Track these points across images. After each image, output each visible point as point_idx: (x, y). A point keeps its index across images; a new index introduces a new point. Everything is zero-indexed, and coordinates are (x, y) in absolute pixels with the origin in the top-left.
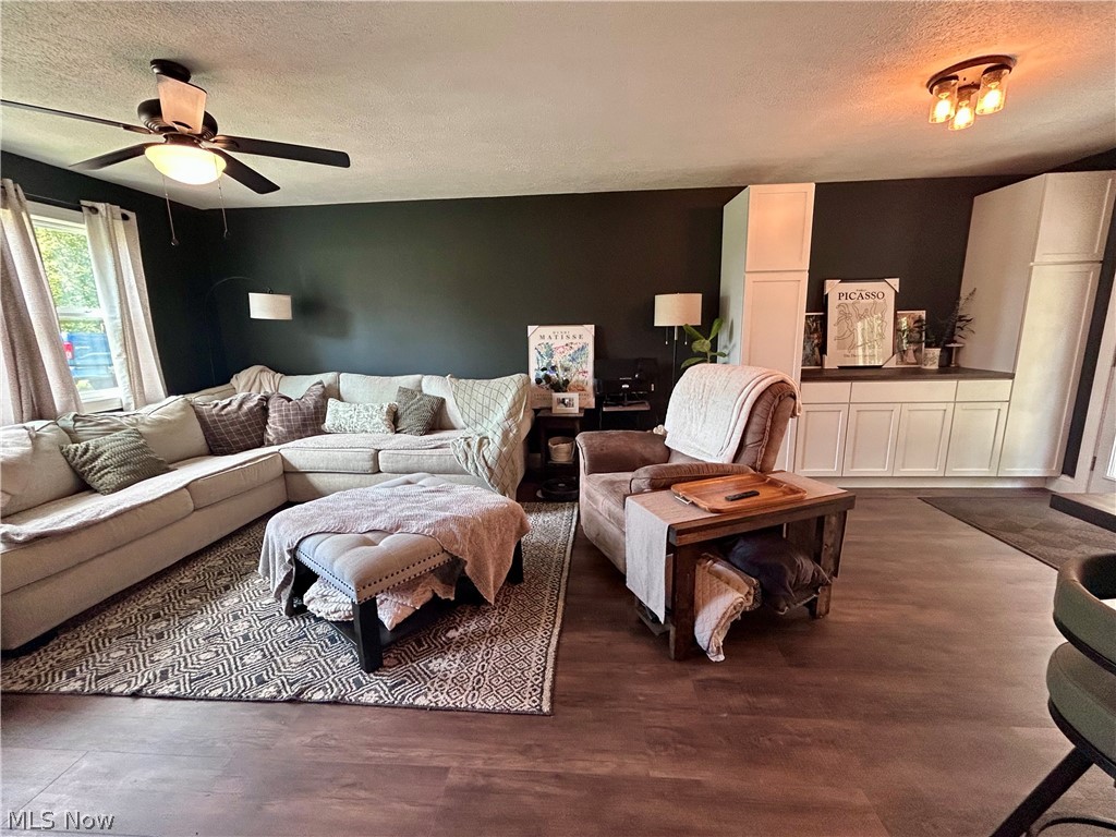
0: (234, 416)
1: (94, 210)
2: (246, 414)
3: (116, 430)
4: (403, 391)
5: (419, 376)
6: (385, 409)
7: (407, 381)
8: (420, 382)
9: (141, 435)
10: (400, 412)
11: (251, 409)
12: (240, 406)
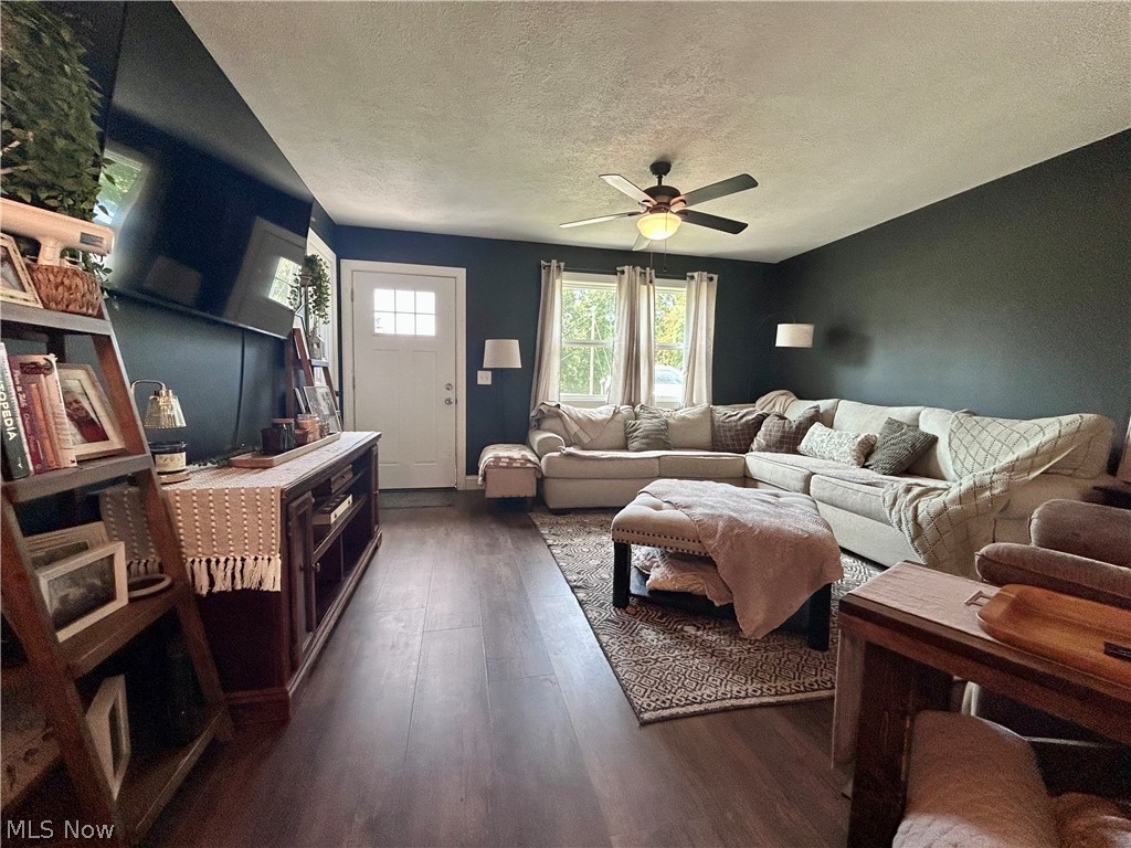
0: (733, 424)
1: (692, 278)
2: (741, 425)
3: (656, 418)
4: (891, 422)
5: (917, 409)
6: (859, 439)
7: (902, 413)
8: (919, 414)
9: (667, 423)
10: (878, 444)
11: (747, 421)
12: (742, 417)
